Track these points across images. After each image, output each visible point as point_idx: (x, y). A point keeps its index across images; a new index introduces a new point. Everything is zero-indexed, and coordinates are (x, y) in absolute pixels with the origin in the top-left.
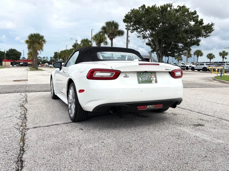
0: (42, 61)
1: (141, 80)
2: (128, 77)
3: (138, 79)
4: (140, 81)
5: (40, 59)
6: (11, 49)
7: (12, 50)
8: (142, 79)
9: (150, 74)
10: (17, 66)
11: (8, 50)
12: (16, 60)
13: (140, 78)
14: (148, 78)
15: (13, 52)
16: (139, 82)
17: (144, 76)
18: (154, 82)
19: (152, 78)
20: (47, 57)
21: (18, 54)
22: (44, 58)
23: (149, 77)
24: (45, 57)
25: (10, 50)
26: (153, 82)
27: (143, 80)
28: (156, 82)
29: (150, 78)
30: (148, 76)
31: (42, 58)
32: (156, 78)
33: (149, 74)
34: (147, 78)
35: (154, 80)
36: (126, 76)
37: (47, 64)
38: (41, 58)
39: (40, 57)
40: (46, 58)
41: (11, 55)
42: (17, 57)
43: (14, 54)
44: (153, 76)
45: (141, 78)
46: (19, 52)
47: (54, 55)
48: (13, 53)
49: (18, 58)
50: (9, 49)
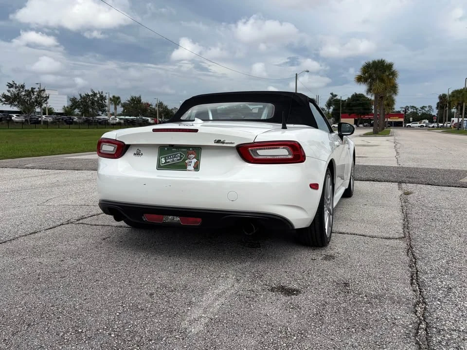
0: (420, 114)
1: (163, 162)
2: (142, 154)
3: (159, 161)
4: (162, 164)
5: (415, 111)
6: (356, 94)
7: (357, 97)
8: (167, 161)
9: (186, 150)
10: (364, 126)
11: (350, 97)
12: (364, 114)
13: (162, 158)
14: (179, 158)
15: (358, 100)
16: (160, 167)
17: (172, 155)
18: (191, 167)
19: (188, 160)
20: (429, 106)
21: (366, 104)
22: (423, 108)
23: (181, 158)
24: (426, 107)
25: (353, 96)
26: (189, 168)
27: (169, 162)
28: (197, 168)
29: (184, 160)
30: (181, 155)
31: (419, 109)
32: (198, 160)
33: (184, 150)
34: (178, 160)
35: (193, 164)
36: (138, 154)
37: (427, 121)
38: (416, 109)
39: (415, 107)
40: (427, 109)
41: (355, 106)
42: (365, 109)
43: (360, 104)
44: (192, 155)
45: (165, 158)
46: (368, 99)
47: (438, 101)
48: (358, 102)
49: (367, 111)
50: (352, 94)
